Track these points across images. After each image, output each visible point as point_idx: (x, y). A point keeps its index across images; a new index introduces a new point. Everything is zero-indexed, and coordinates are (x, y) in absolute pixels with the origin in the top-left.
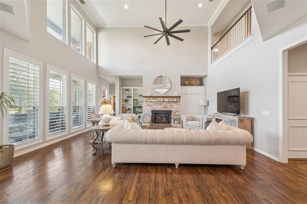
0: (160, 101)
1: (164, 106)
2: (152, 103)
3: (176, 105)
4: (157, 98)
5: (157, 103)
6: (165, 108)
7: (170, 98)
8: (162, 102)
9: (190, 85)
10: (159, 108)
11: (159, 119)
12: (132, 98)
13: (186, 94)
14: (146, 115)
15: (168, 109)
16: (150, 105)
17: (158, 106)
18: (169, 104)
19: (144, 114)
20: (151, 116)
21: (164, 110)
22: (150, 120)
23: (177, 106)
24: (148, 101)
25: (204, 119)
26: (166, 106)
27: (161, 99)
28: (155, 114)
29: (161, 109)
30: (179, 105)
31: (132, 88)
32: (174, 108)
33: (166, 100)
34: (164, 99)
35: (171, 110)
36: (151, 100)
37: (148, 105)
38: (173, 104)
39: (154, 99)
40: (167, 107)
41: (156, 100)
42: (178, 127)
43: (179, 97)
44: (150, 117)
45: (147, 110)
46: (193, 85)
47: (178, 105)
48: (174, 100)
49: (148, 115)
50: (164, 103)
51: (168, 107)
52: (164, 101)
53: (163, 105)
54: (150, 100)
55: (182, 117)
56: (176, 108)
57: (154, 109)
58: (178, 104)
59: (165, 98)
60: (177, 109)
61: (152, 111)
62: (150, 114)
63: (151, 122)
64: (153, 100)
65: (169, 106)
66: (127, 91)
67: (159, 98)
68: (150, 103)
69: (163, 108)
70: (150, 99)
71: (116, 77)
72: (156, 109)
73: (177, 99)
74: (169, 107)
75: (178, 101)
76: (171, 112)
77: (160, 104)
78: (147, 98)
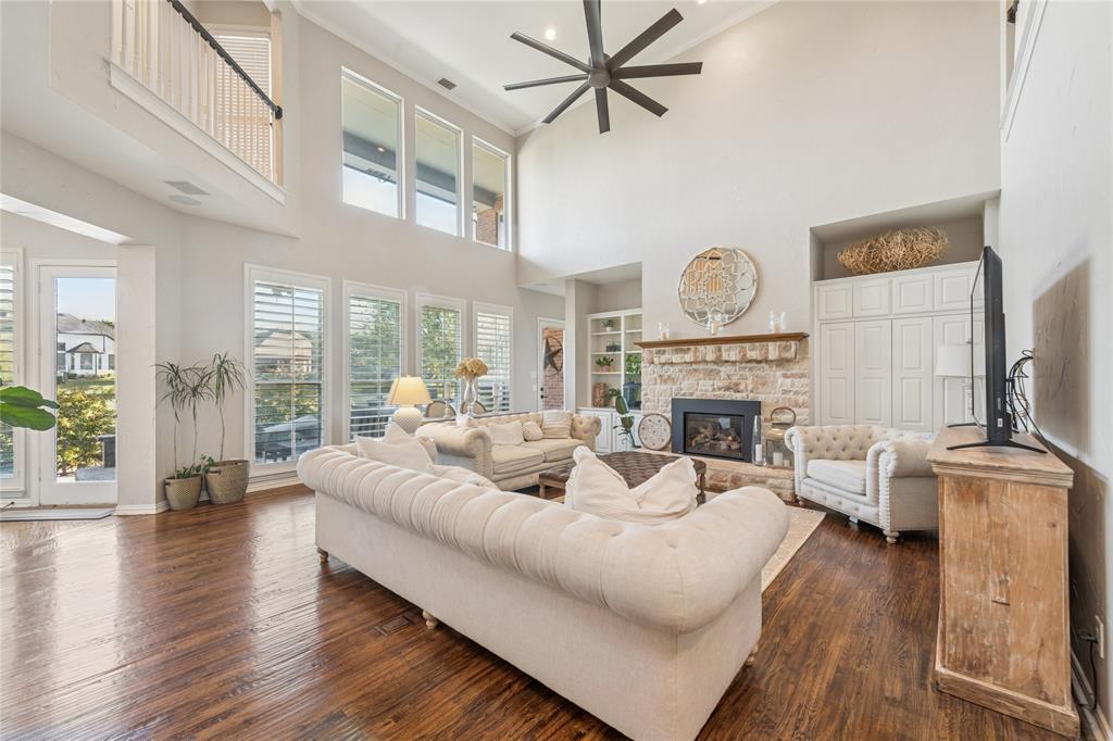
0: (705, 362)
1: (726, 383)
2: (677, 368)
3: (785, 376)
4: (692, 347)
5: (695, 370)
6: (728, 389)
7: (747, 345)
8: (712, 362)
9: (875, 266)
10: (703, 388)
11: (706, 437)
12: (622, 353)
13: (853, 319)
14: (651, 418)
15: (744, 394)
16: (669, 377)
17: (701, 382)
18: (747, 373)
19: (646, 412)
20: (670, 421)
21: (725, 398)
22: (667, 436)
23: (789, 381)
24: (656, 360)
25: (882, 456)
26: (735, 379)
27: (709, 352)
28: (685, 414)
29: (710, 395)
30: (802, 376)
31: (622, 314)
32: (772, 389)
33: (731, 353)
34: (720, 350)
35: (761, 398)
36: (670, 355)
37: (661, 376)
38: (766, 370)
39: (678, 351)
40: (737, 384)
41: (688, 357)
42: (770, 481)
43: (801, 337)
44: (668, 428)
45: (658, 397)
46: (895, 268)
47: (793, 376)
48: (767, 353)
49: (659, 418)
50: (725, 370)
51: (742, 387)
52: (719, 361)
53: (723, 375)
54: (663, 359)
55: (791, 436)
56: (785, 392)
57: (684, 395)
58: (796, 369)
59: (724, 347)
60: (791, 395)
61: (674, 401)
62: (665, 414)
63: (670, 446)
64: (676, 358)
65: (749, 381)
66: (608, 329)
67: (701, 348)
68: (666, 367)
69: (720, 389)
70: (664, 352)
71: (568, 281)
72: (692, 394)
73: (787, 349)
74: (750, 388)
75: (790, 354)
76: (756, 407)
77: (709, 374)
78: (654, 349)
